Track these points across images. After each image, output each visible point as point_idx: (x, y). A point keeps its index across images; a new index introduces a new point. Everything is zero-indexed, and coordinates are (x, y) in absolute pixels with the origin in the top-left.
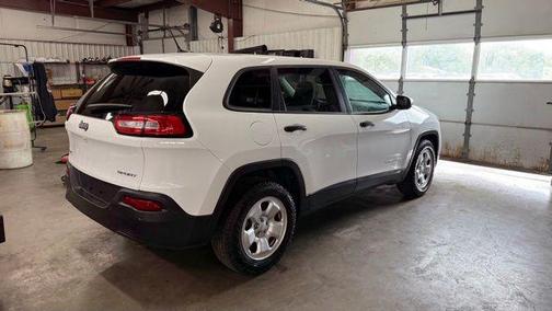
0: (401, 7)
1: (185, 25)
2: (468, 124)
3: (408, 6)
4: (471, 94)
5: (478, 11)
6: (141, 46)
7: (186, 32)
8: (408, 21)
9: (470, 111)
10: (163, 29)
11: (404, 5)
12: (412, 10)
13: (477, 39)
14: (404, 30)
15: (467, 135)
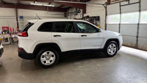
0: (119, 3)
1: (75, 12)
2: (137, 37)
3: (121, 3)
4: (138, 28)
5: (140, 2)
6: (67, 17)
7: (74, 13)
8: (121, 7)
9: (138, 33)
10: (71, 13)
11: (120, 2)
12: (122, 4)
13: (140, 11)
14: (120, 9)
15: (137, 40)
